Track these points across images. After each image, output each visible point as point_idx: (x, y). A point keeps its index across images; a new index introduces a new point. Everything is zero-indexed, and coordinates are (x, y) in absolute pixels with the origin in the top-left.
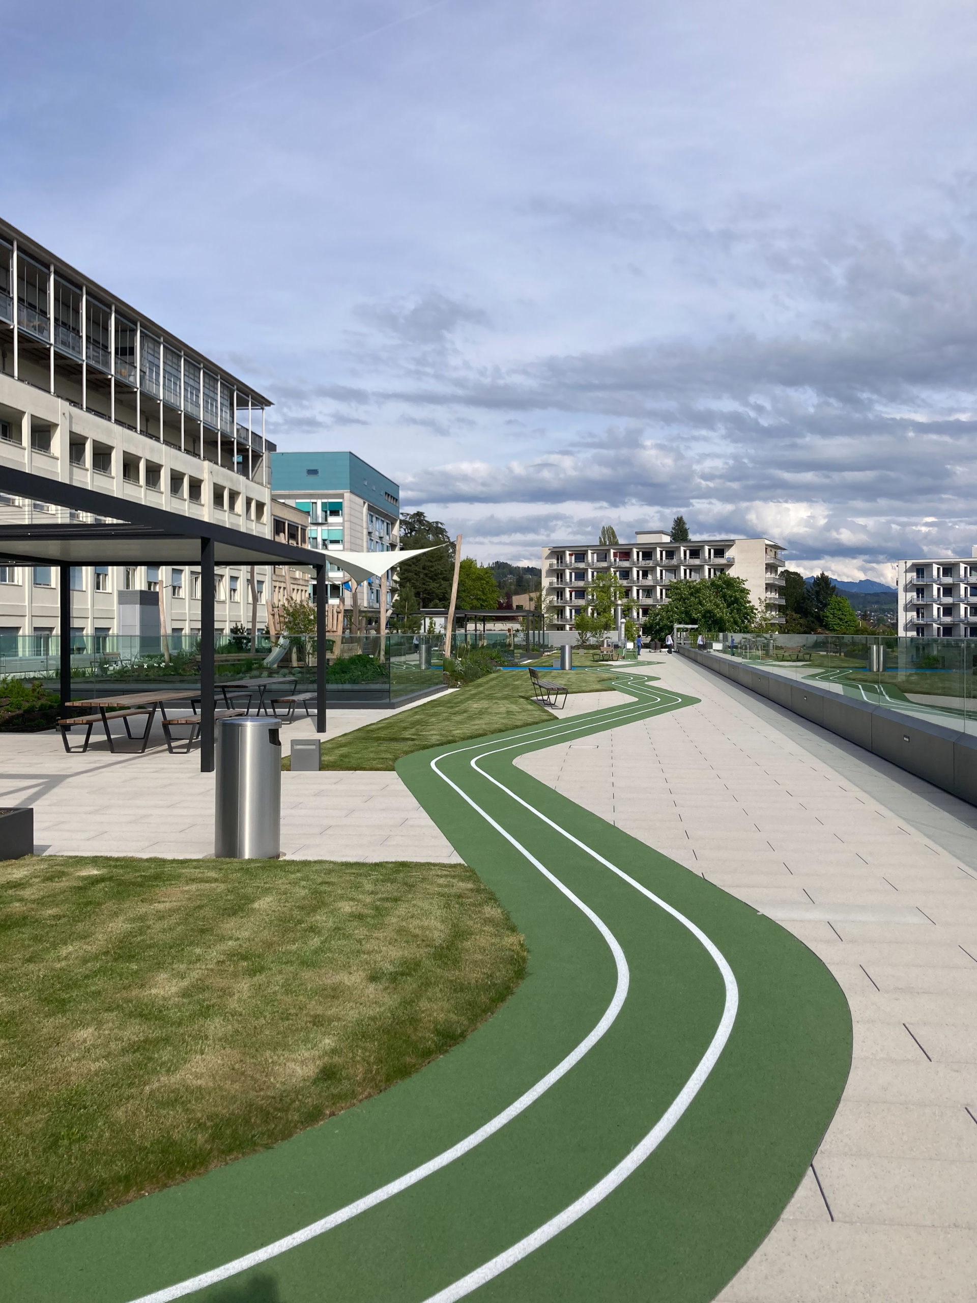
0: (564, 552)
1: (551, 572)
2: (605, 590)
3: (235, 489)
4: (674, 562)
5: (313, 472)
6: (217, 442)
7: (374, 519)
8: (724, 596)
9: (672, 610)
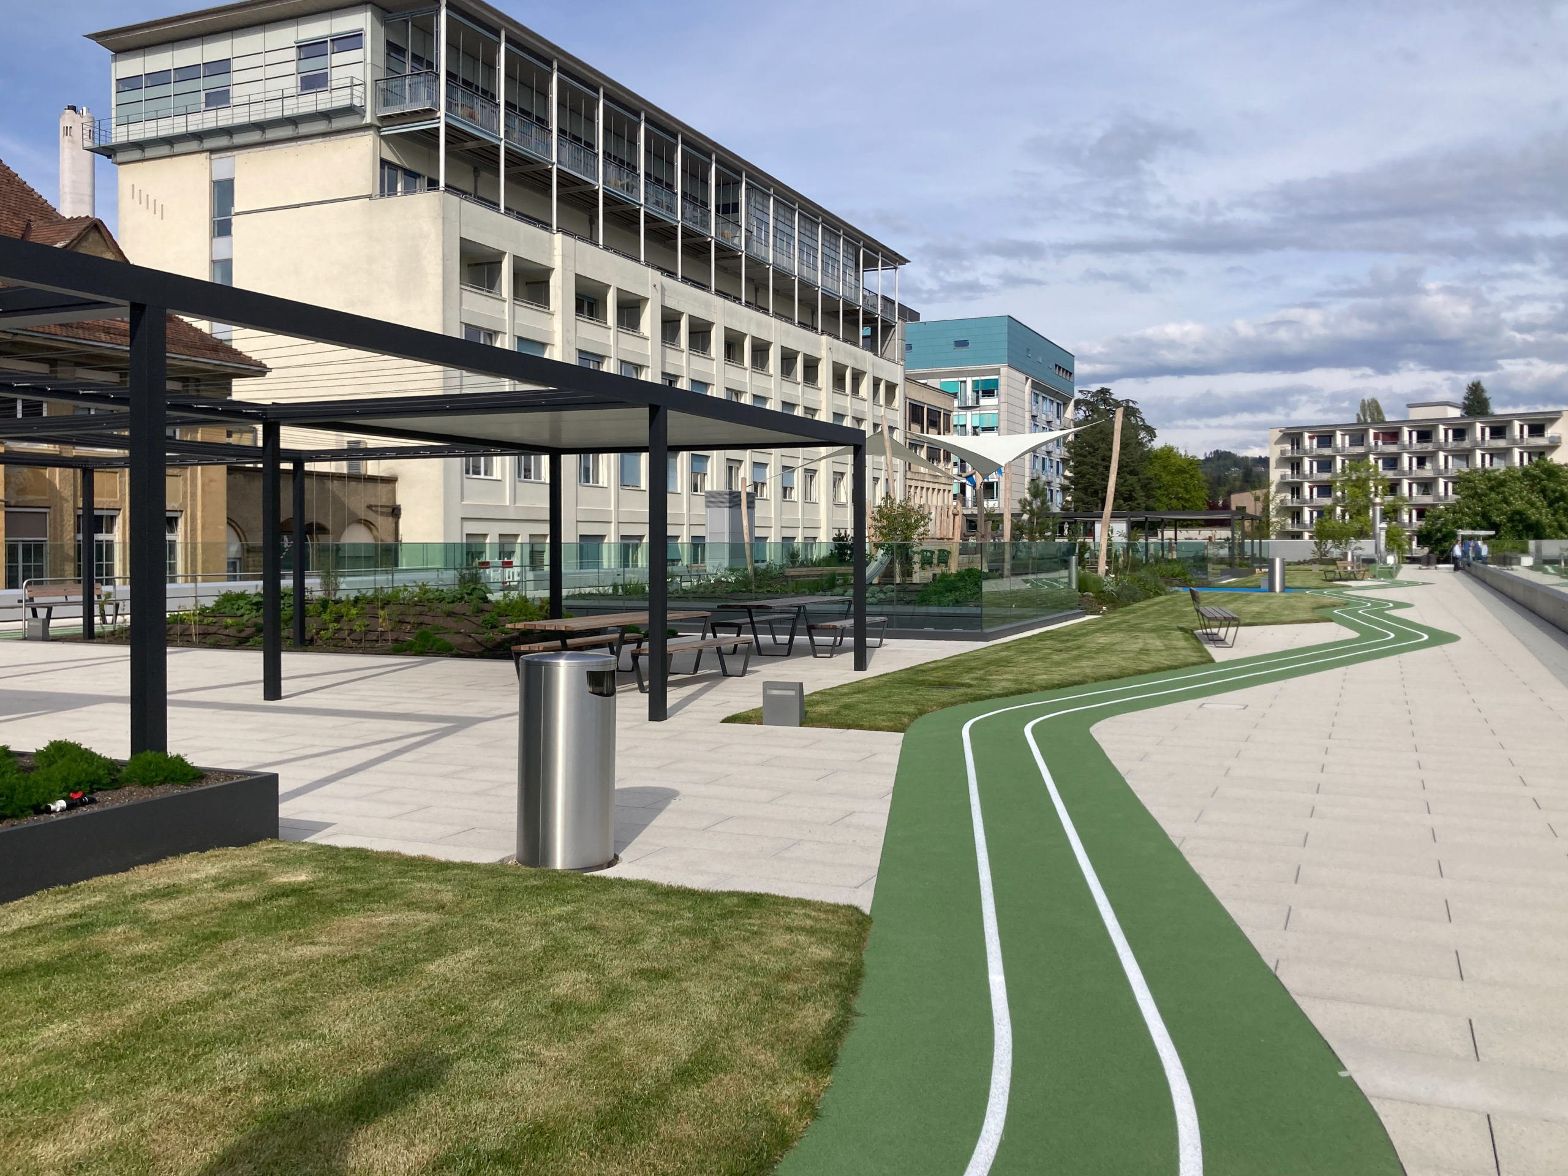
0: (1301, 434)
1: (1283, 461)
2: (1361, 484)
3: (859, 367)
4: (1466, 444)
5: (962, 344)
6: (838, 312)
7: (1040, 399)
8: (1543, 491)
9: (1461, 511)
